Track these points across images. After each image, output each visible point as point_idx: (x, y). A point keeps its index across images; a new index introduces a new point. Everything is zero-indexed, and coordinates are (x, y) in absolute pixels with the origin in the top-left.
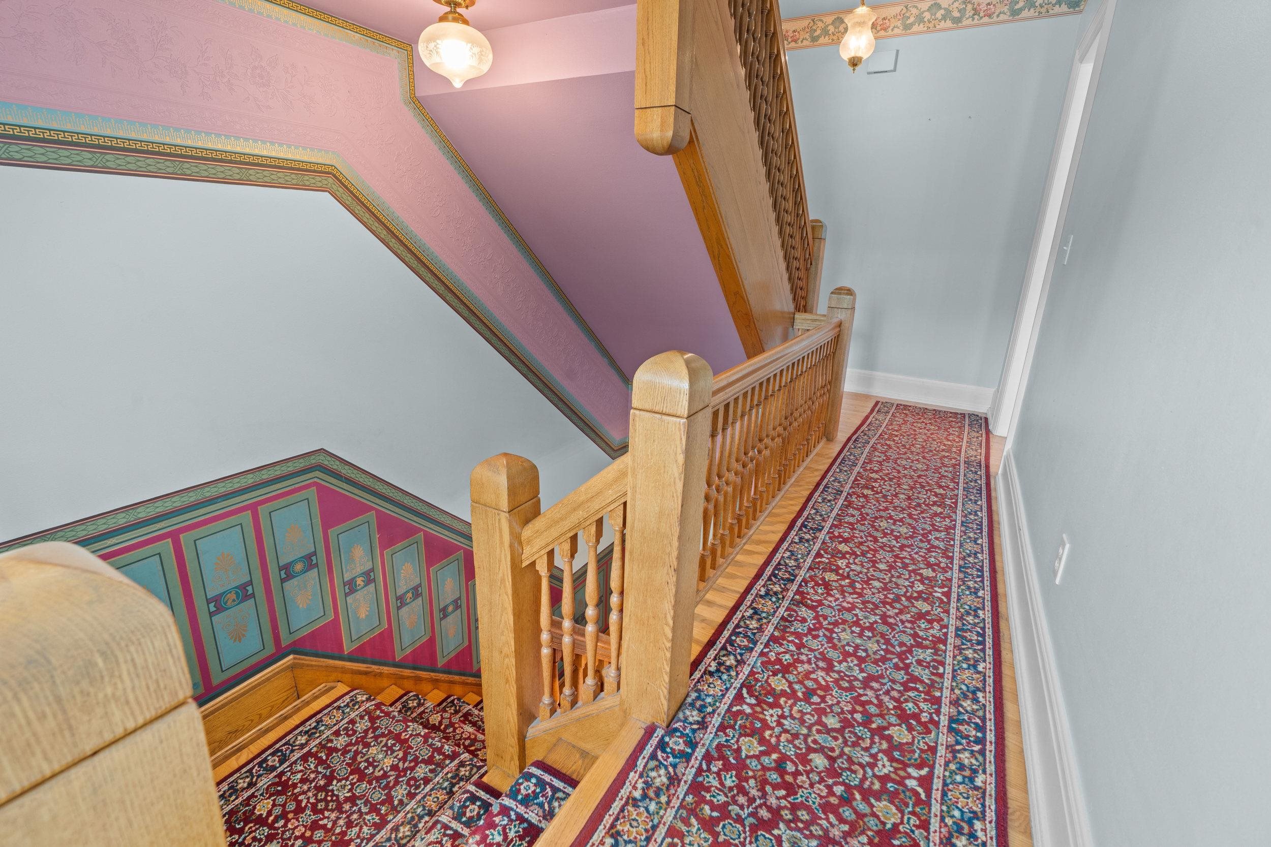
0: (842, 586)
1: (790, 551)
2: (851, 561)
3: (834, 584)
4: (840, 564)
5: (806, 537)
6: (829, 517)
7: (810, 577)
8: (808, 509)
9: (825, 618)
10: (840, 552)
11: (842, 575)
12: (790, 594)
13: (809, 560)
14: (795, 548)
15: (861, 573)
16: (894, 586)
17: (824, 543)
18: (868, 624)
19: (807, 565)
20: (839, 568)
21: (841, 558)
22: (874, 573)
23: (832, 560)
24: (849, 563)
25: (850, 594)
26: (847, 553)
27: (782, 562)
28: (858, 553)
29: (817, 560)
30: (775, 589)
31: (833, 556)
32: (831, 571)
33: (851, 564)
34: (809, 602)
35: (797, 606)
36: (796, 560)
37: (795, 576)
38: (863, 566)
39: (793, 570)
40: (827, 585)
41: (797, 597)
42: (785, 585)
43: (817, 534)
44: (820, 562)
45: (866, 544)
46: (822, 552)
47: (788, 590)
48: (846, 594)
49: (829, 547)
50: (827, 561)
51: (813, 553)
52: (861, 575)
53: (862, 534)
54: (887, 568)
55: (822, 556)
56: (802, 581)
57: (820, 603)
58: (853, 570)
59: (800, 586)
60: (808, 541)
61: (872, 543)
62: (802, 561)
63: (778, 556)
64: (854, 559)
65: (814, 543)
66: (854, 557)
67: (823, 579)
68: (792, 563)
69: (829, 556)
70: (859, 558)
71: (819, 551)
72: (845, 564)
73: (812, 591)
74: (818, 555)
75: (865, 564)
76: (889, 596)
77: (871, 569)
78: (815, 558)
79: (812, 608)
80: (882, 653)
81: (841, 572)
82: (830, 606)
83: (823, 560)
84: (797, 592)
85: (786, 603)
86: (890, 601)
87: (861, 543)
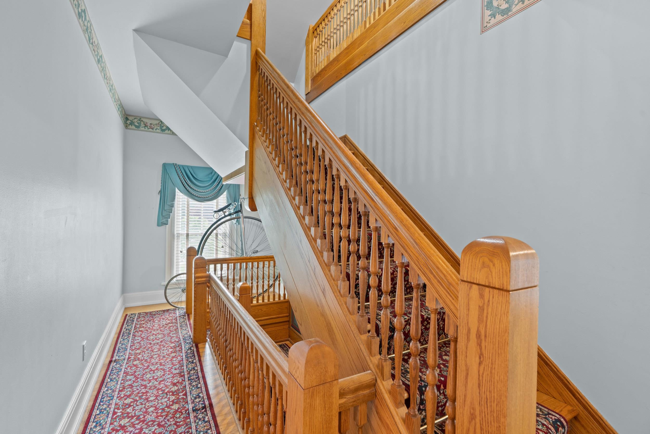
0: (167, 388)
1: (199, 388)
2: (168, 402)
3: (171, 387)
4: (173, 397)
5: (197, 399)
6: (195, 422)
7: (183, 383)
8: (211, 418)
9: (169, 374)
10: (176, 403)
11: (169, 392)
12: (186, 373)
13: (188, 389)
14: (199, 390)
15: (161, 399)
16: (143, 403)
17: (187, 402)
18: (152, 381)
19: (187, 387)
20: (173, 395)
21: (174, 400)
22: (154, 403)
23: (178, 396)
24: (169, 400)
25: (163, 387)
26: (172, 405)
27: (198, 381)
28: (166, 409)
29: (184, 392)
30: (192, 371)
31: (178, 398)
32: (176, 391)
33: (167, 400)
34: (177, 375)
35: (181, 372)
36: (194, 386)
37: (189, 380)
38: (162, 403)
39: (191, 382)
40: (174, 384)
41: (183, 374)
42: (190, 375)
43: (193, 405)
44: (183, 392)
45: (164, 417)
46: (185, 397)
47: (188, 374)
48: (164, 386)
49: (183, 402)
50: (180, 394)
51: (188, 394)
52: (161, 398)
53: (169, 423)
54: (148, 410)
55: (183, 395)
56: (185, 380)
57: (173, 377)
58: (165, 398)
59: (184, 378)
60: (196, 398)
61: (160, 420)
62: (191, 387)
63: (202, 382)
64: (167, 404)
65: (191, 399)
66: (168, 405)
67: (177, 386)
68: (194, 384)
69: (180, 397)
70: (165, 406)
71: (187, 396)
72: (171, 398)
73: (179, 379)
74: (185, 395)
75: (161, 405)
76: (145, 396)
77: (157, 404)
78: (186, 392)
79: (175, 374)
80: (144, 376)
81: (171, 394)
82: (169, 378)
83: (182, 394)
84: (184, 375)
85: (185, 370)
86: (144, 395)
87: (167, 416)
